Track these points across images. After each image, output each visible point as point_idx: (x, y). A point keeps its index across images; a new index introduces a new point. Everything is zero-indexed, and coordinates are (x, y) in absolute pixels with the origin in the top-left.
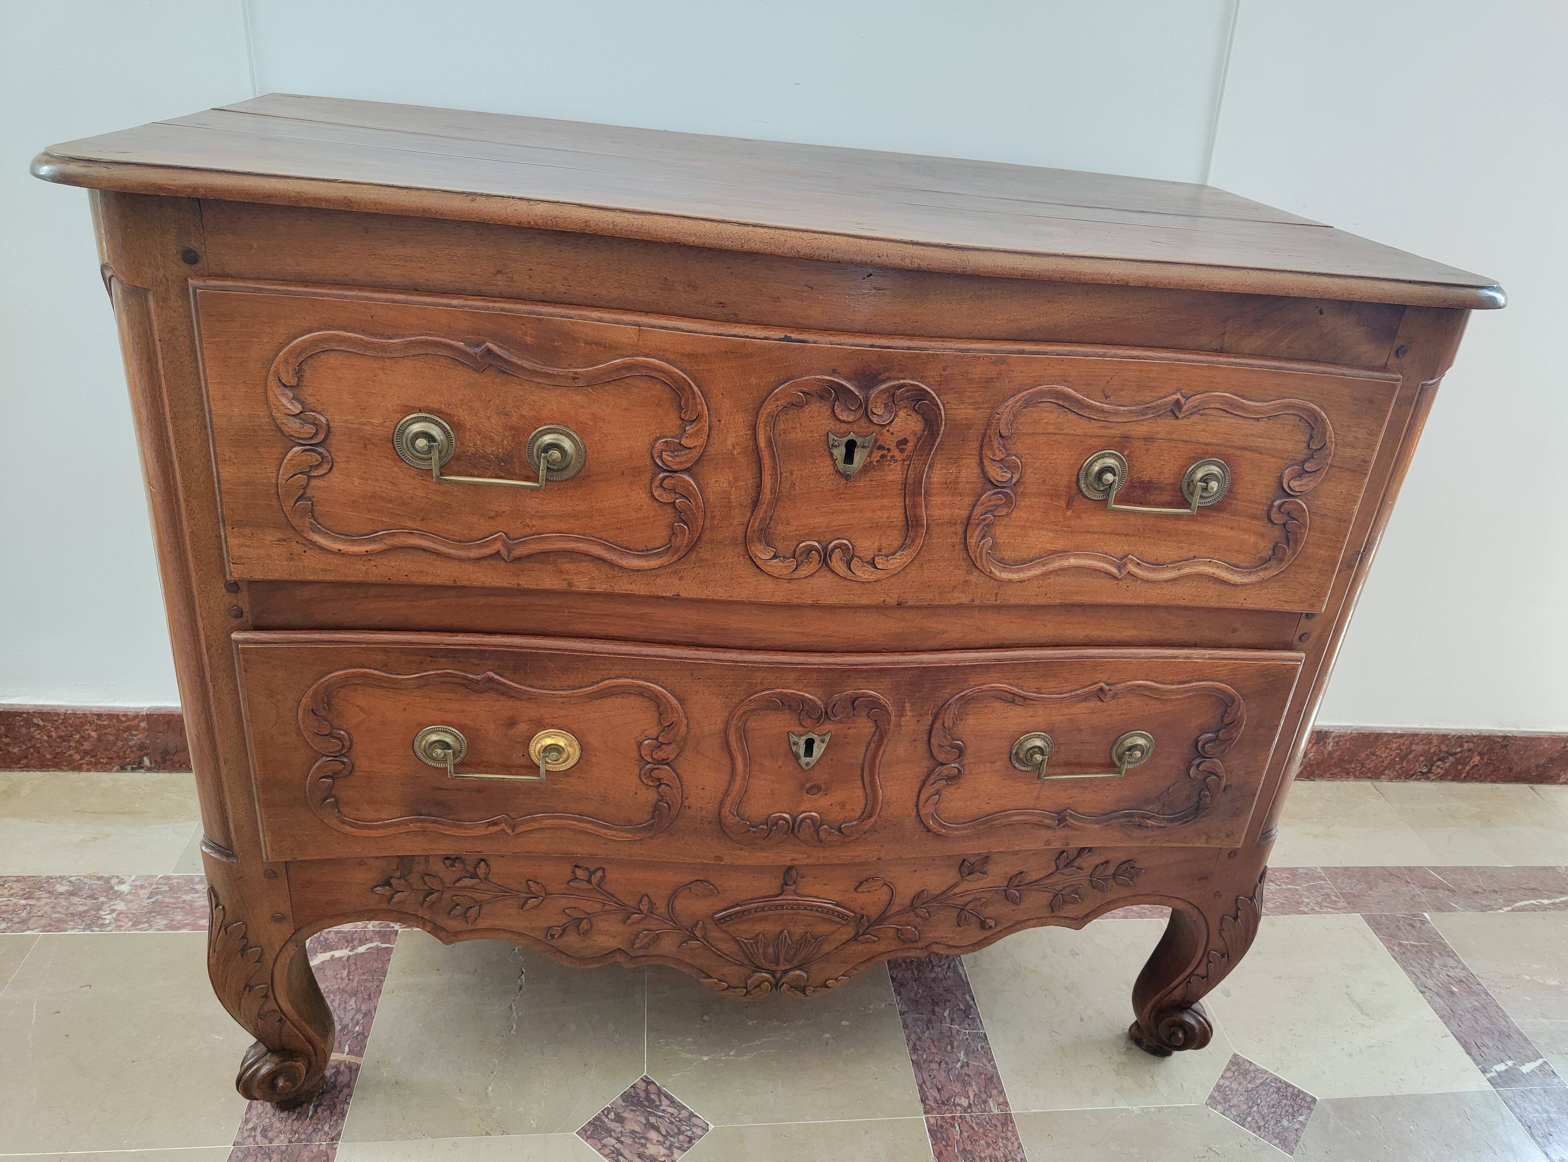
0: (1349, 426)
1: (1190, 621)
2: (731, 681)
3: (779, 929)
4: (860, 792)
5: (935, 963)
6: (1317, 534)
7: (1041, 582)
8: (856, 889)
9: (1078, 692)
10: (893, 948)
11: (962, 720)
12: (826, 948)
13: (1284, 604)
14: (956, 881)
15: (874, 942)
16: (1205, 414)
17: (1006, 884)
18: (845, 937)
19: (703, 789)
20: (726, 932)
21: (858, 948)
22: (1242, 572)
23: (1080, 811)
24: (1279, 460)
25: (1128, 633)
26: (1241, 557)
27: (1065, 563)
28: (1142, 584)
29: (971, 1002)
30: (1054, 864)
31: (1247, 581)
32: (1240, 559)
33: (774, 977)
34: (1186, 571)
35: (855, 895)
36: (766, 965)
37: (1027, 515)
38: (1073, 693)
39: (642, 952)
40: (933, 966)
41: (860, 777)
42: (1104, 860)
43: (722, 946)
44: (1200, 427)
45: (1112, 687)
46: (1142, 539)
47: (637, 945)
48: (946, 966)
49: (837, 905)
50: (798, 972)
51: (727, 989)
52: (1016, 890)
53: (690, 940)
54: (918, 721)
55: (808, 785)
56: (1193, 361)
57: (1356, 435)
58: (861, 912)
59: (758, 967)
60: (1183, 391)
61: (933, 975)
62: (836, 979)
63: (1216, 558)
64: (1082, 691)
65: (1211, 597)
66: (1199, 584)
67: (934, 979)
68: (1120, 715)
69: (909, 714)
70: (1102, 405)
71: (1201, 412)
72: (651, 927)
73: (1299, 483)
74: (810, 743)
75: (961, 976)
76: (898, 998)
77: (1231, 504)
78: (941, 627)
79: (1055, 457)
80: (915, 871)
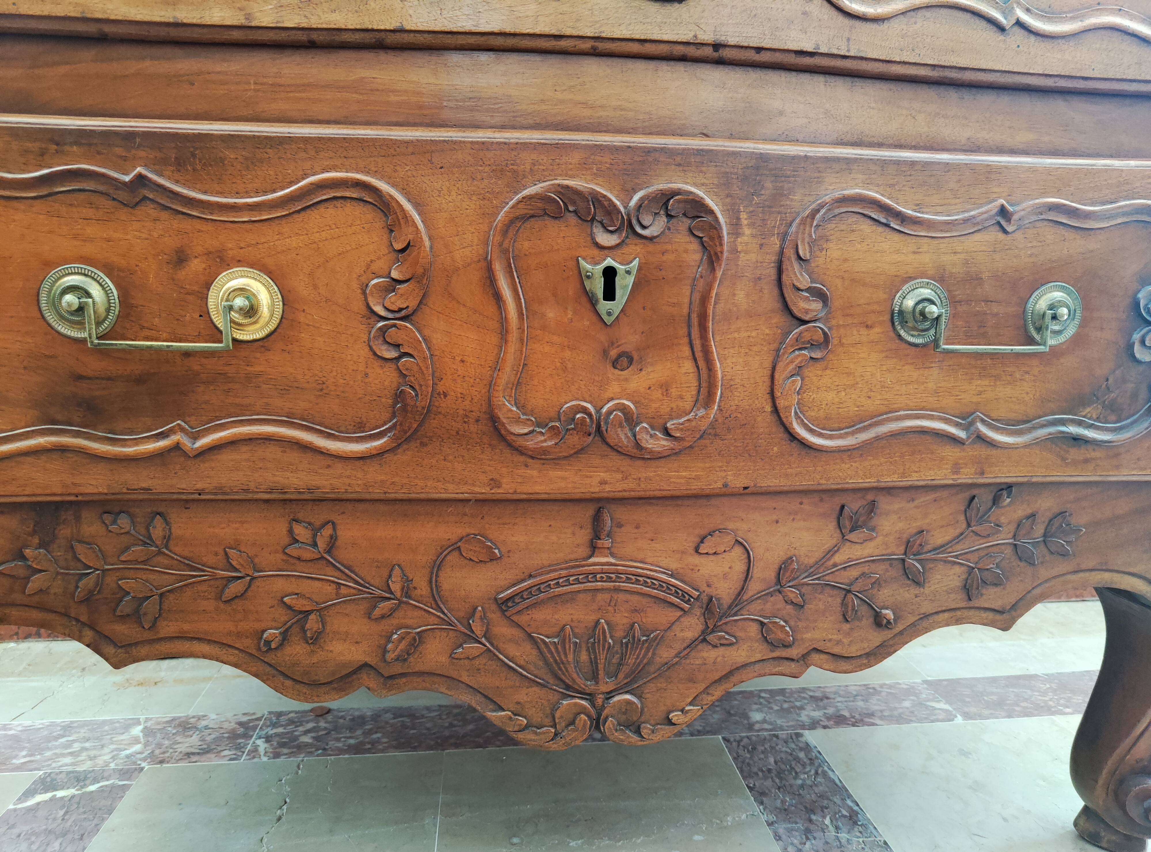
2: (487, 169)
3: (593, 617)
4: (688, 366)
5: (798, 770)
7: (905, 27)
8: (697, 550)
10: (758, 656)
11: (821, 250)
12: (665, 654)
14: (834, 541)
15: (731, 644)
17: (902, 549)
18: (690, 635)
19: (462, 361)
20: (518, 626)
21: (709, 654)
23: (994, 415)
28: (1036, 44)
29: (856, 808)
30: (962, 518)
33: (593, 705)
35: (696, 560)
36: (582, 683)
39: (397, 669)
40: (796, 773)
41: (686, 340)
42: (1029, 511)
43: (513, 650)
47: (390, 656)
48: (813, 772)
49: (672, 576)
50: (628, 697)
51: (527, 727)
52: (916, 560)
53: (465, 642)
54: (761, 245)
55: (614, 353)
58: (708, 590)
59: (568, 687)
61: (799, 782)
62: (682, 711)
67: (802, 786)
68: (1031, 256)
69: (747, 231)
72: (409, 622)
74: (610, 274)
75: (833, 781)
76: (761, 807)
78: (777, 104)
80: (777, 522)
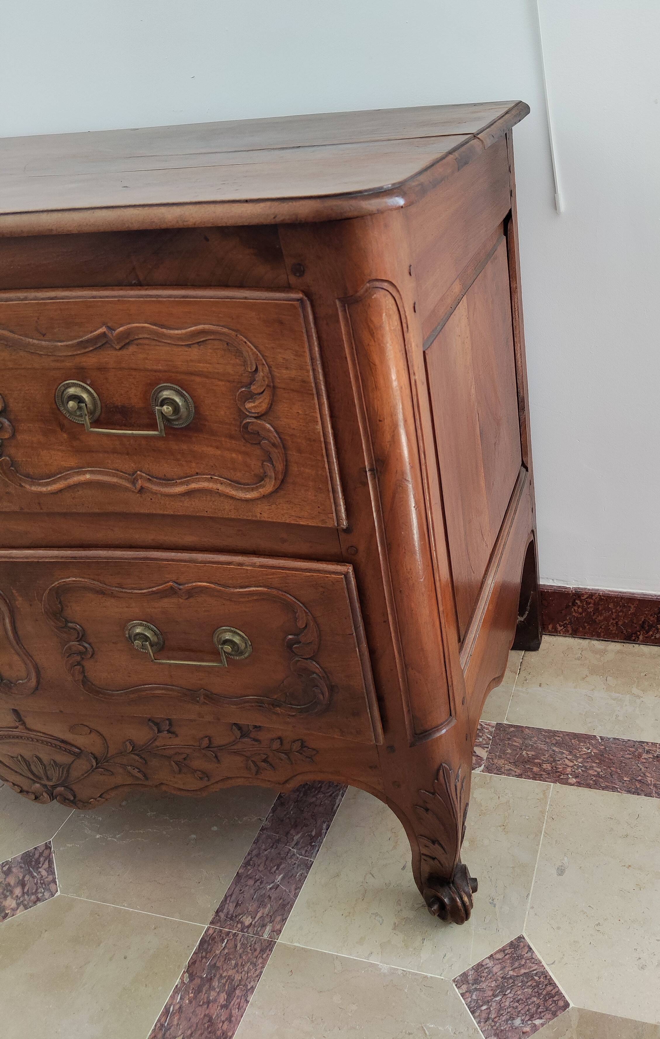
0: (273, 348)
1: (239, 530)
6: (295, 453)
8: (70, 731)
9: (154, 589)
13: (298, 519)
16: (140, 344)
18: (84, 767)
22: (245, 489)
24: (228, 384)
25: (189, 539)
26: (239, 474)
27: (82, 478)
29: (324, 831)
31: (250, 497)
32: (238, 476)
34: (193, 486)
37: (30, 438)
38: (150, 590)
40: (319, 792)
42: (275, 736)
44: (141, 356)
45: (181, 587)
46: (143, 457)
48: (329, 794)
56: (107, 297)
57: (284, 356)
58: (85, 749)
60: (109, 325)
61: (314, 799)
63: (217, 474)
64: (157, 588)
65: (230, 511)
66: (213, 499)
67: (311, 803)
68: (204, 611)
70: (40, 342)
71: (136, 342)
73: (253, 405)
75: (335, 805)
76: (270, 815)
77: (205, 425)
79: (27, 388)
